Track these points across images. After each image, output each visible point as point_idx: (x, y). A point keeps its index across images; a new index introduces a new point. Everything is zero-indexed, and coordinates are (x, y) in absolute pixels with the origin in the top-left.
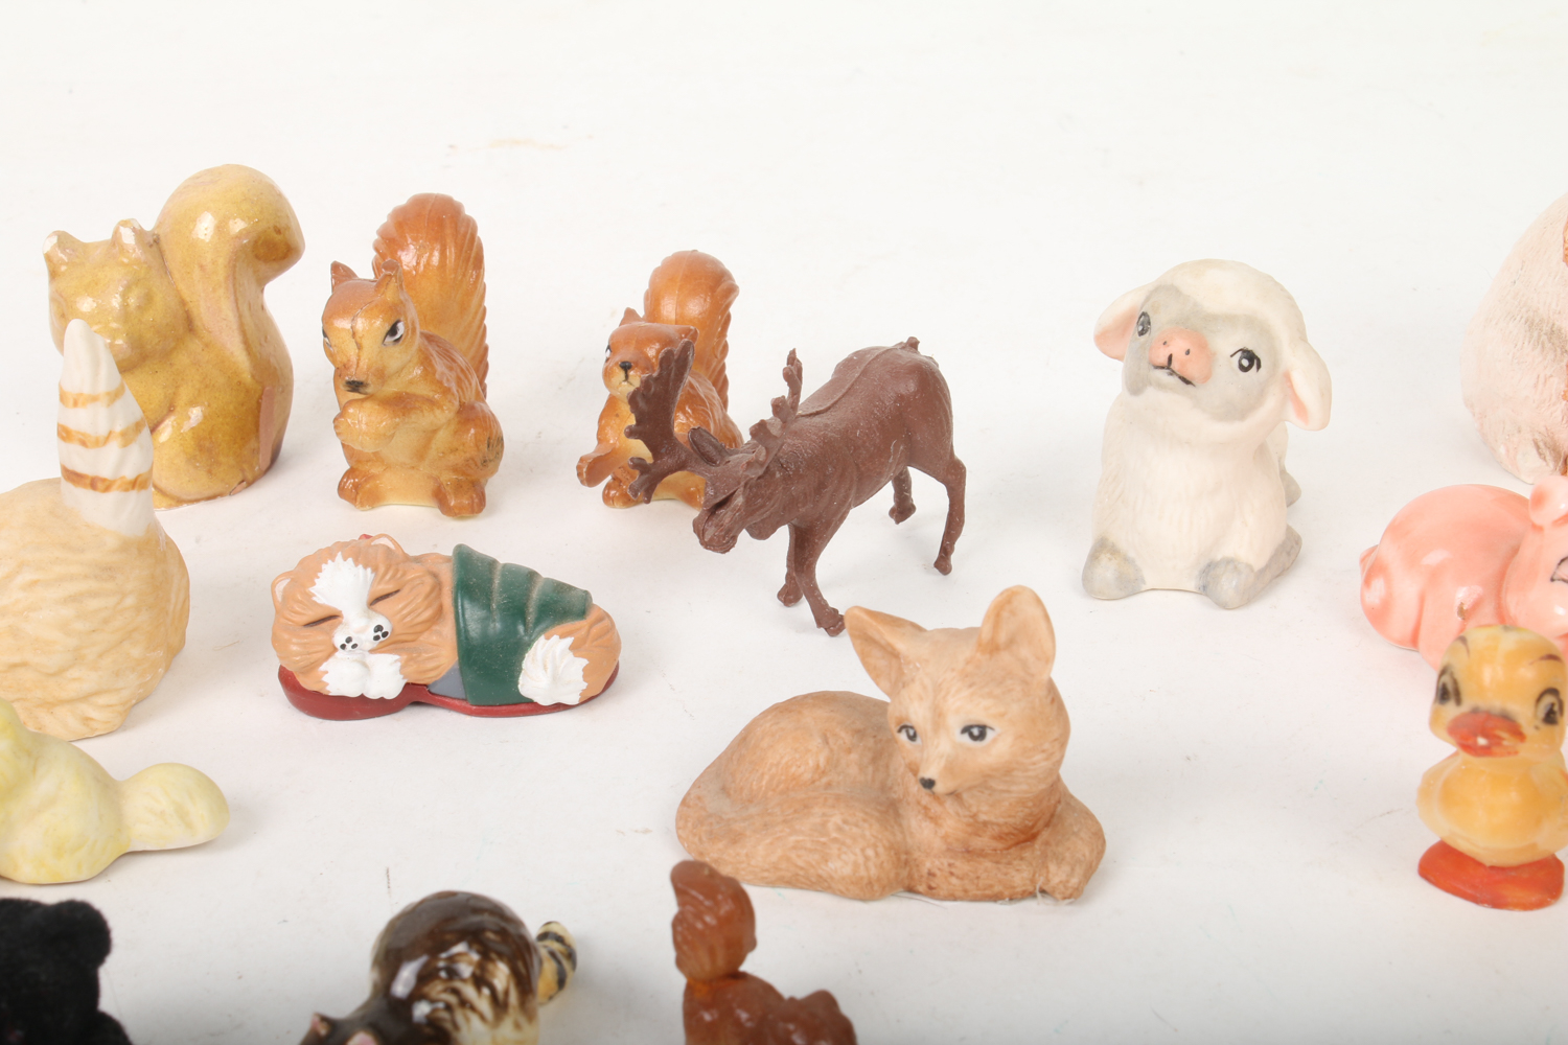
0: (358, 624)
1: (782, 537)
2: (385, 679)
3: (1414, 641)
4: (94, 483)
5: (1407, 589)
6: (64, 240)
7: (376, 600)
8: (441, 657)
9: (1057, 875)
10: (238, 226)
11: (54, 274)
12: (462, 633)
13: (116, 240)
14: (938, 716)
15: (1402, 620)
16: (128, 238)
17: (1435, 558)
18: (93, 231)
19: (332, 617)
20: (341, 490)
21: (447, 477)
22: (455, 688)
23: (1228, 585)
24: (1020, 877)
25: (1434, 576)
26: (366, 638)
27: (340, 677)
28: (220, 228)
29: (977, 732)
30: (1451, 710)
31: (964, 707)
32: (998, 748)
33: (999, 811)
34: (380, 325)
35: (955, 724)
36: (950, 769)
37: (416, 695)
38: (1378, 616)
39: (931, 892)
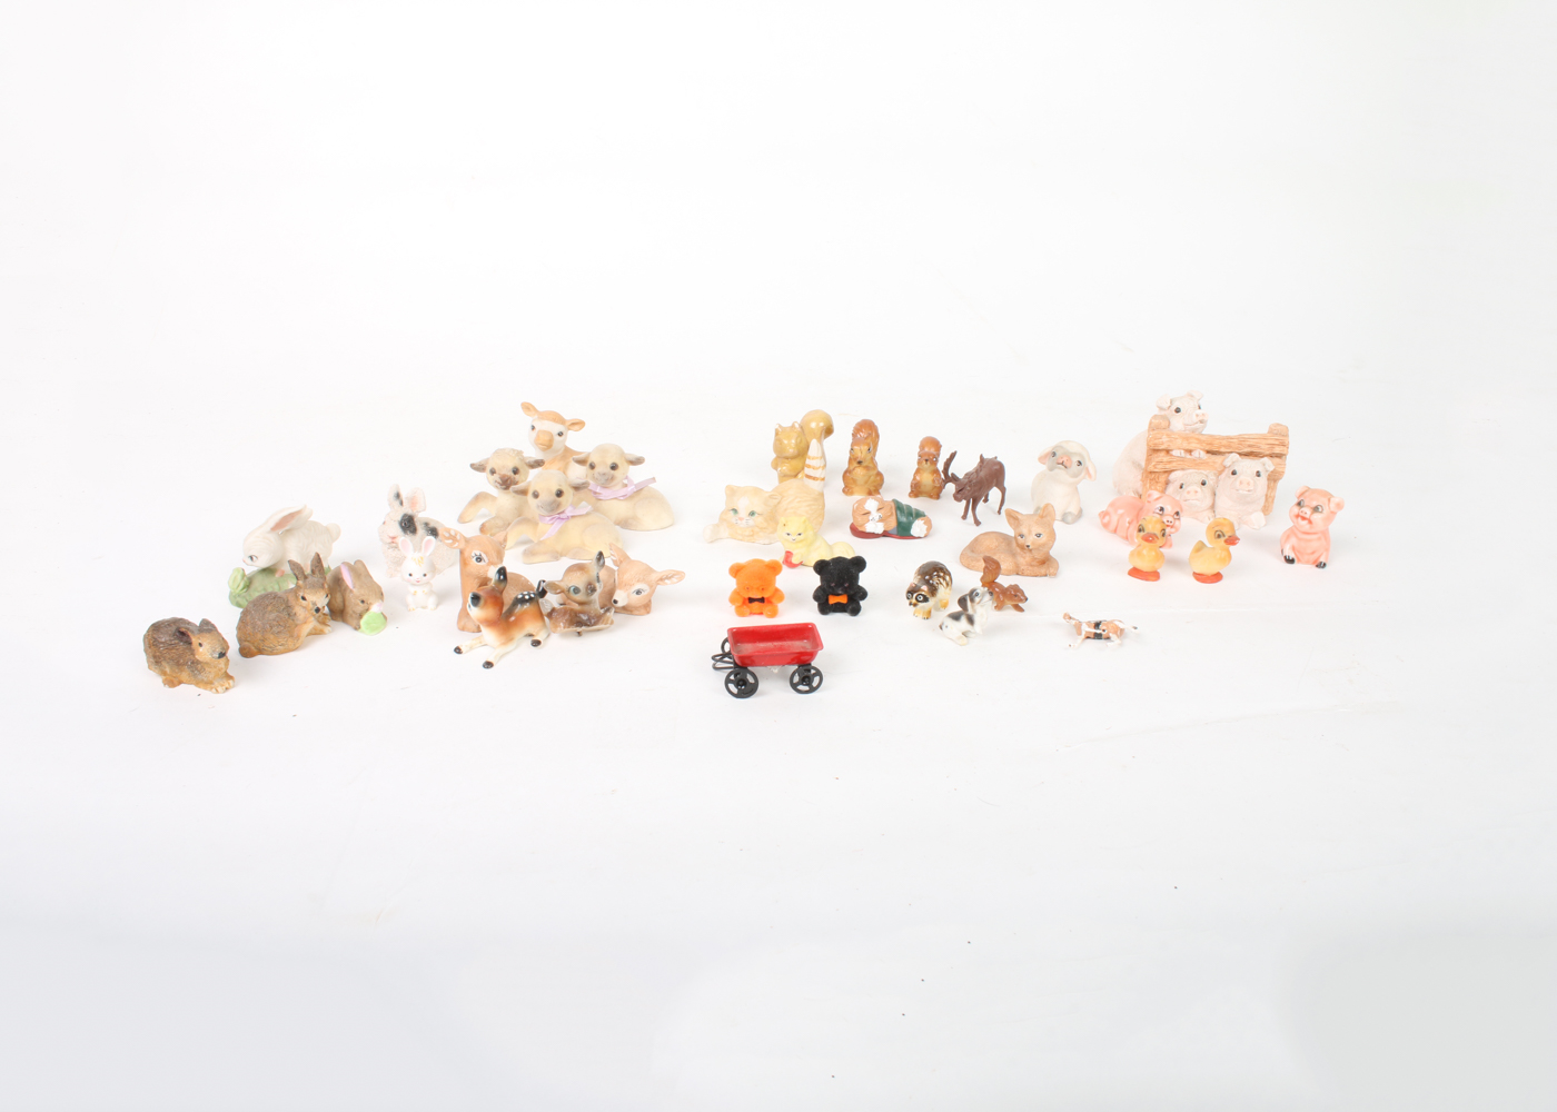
0: (875, 515)
1: (964, 502)
2: (879, 529)
3: (1115, 531)
4: (814, 479)
5: (1115, 518)
6: (780, 426)
7: (879, 509)
8: (892, 524)
9: (1052, 571)
10: (822, 424)
11: (777, 434)
12: (897, 519)
13: (793, 426)
14: (1030, 532)
15: (1112, 526)
16: (797, 426)
17: (1121, 511)
18: (787, 424)
19: (869, 513)
20: (844, 491)
21: (872, 488)
22: (895, 532)
23: (1070, 519)
24: (1043, 571)
25: (1122, 515)
26: (877, 518)
27: (870, 528)
28: (818, 424)
29: (1039, 535)
30: (1142, 534)
31: (1037, 529)
32: (1043, 539)
33: (1038, 555)
34: (866, 448)
35: (1034, 533)
36: (1033, 543)
37: (885, 534)
38: (1106, 526)
39: (1023, 574)
